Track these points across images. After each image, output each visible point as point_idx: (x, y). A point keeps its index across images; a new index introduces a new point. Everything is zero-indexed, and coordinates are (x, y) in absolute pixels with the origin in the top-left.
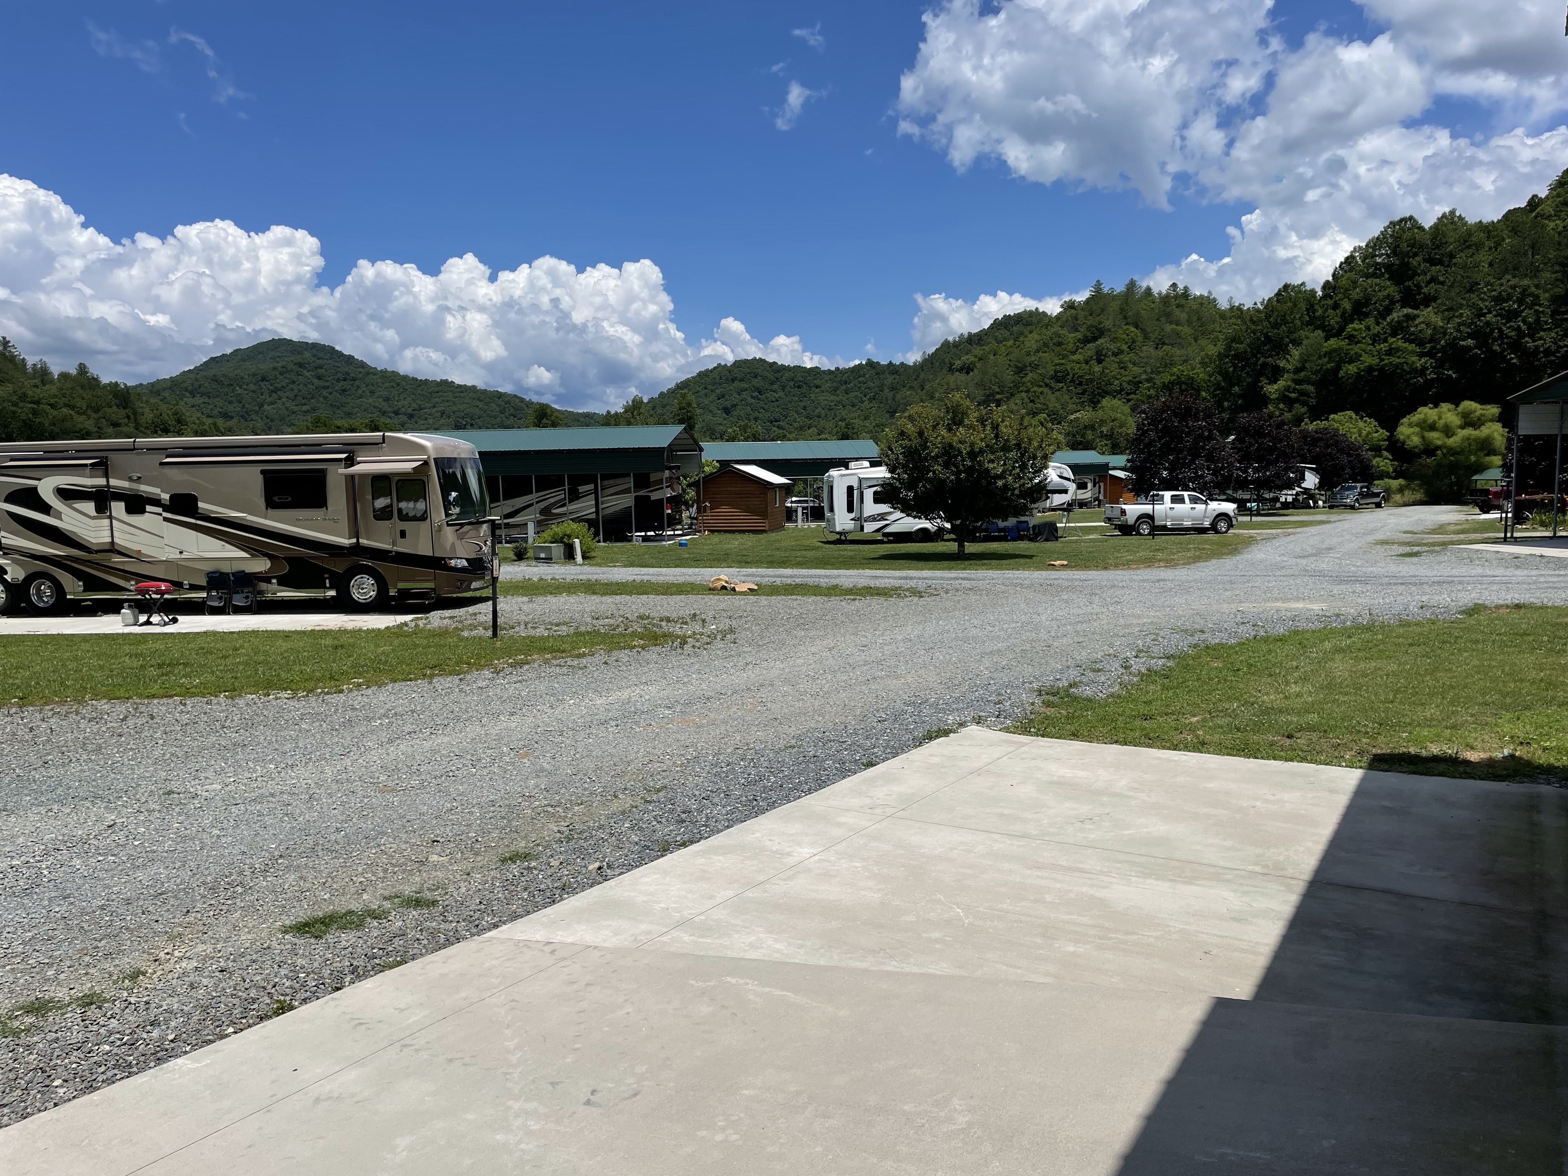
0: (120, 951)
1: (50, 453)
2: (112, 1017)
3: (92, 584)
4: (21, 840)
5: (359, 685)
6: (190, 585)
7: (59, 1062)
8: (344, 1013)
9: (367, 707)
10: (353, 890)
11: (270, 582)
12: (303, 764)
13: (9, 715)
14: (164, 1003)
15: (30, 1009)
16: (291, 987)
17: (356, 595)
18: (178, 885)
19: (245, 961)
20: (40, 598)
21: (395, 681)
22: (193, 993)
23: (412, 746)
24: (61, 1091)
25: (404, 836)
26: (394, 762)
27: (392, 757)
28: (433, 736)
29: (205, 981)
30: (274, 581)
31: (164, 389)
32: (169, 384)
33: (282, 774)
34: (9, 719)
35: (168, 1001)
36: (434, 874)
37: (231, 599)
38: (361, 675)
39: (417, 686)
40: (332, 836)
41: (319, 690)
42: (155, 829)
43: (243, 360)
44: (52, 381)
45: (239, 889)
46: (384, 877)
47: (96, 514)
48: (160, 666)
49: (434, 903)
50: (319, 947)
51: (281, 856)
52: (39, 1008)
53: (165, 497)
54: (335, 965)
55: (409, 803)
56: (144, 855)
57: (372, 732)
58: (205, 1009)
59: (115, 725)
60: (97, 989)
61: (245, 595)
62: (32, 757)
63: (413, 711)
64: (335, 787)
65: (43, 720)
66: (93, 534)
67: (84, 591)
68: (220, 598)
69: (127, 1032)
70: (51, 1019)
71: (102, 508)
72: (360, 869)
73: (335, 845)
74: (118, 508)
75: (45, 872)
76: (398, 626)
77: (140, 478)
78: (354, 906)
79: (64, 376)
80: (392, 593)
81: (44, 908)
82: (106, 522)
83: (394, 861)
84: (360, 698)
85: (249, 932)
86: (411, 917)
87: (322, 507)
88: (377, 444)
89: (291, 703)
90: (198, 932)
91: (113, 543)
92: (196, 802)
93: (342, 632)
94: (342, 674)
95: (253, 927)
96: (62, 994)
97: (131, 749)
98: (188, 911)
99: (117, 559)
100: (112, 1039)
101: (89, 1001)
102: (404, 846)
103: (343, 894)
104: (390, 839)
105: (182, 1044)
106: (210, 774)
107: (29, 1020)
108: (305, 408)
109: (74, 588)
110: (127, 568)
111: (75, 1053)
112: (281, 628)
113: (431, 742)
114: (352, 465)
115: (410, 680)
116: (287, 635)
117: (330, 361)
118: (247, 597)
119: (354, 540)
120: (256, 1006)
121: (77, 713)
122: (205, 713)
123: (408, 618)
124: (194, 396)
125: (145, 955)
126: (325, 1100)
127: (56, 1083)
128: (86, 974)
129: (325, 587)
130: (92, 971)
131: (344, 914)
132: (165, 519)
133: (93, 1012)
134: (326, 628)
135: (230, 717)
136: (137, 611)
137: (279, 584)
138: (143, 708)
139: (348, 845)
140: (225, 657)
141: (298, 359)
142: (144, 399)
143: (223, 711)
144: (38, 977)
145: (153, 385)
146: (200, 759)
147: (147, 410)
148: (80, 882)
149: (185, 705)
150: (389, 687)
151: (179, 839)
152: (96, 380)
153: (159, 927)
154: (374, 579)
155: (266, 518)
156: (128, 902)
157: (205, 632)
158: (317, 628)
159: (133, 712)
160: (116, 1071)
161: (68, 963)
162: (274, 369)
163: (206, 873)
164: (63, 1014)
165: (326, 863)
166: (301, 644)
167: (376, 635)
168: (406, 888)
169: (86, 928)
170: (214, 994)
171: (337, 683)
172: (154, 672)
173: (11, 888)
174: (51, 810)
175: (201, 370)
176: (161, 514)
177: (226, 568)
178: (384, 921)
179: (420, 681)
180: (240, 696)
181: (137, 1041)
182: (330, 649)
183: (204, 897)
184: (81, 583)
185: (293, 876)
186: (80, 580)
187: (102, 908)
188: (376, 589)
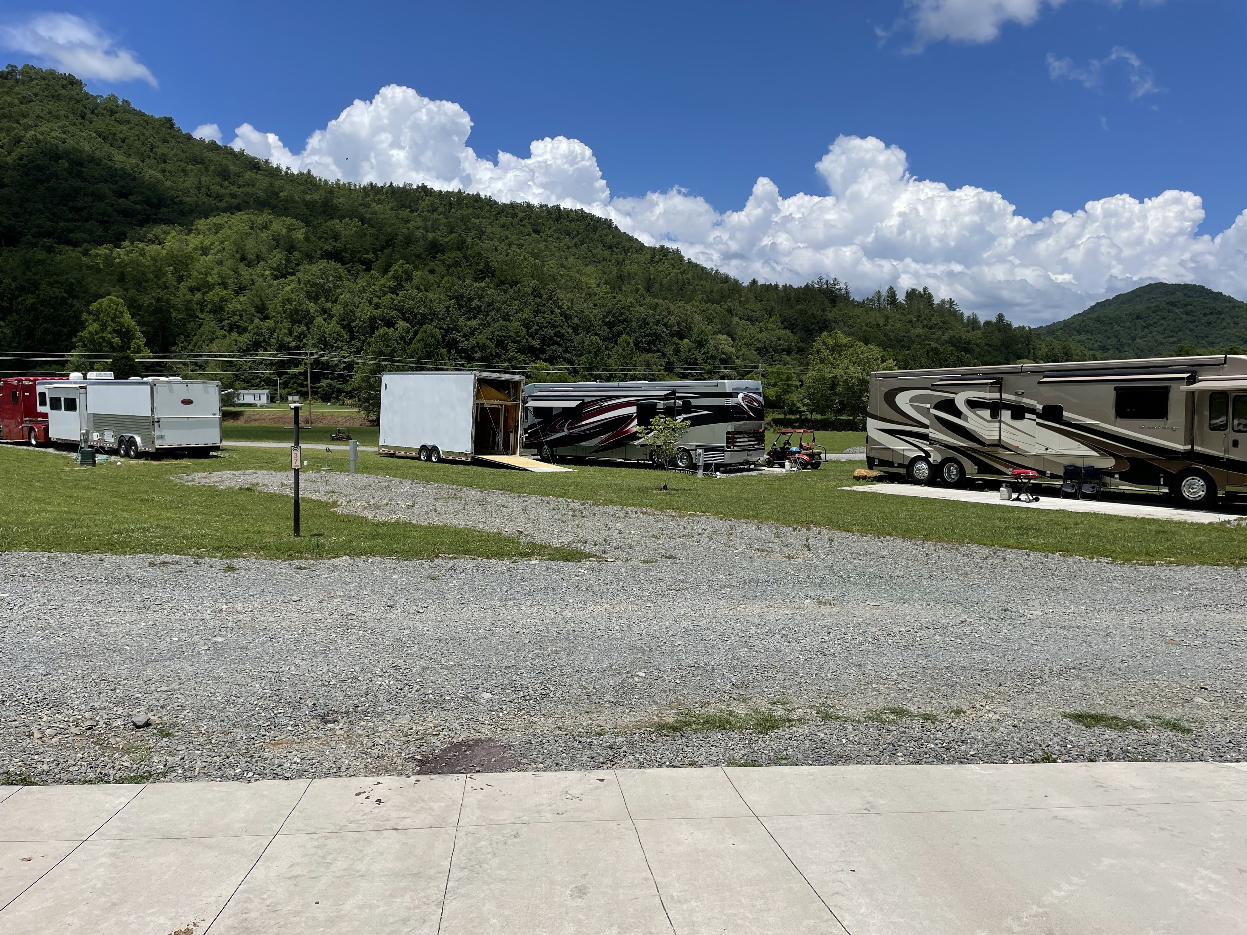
0: (953, 696)
1: (965, 376)
2: (939, 730)
3: (984, 468)
4: (908, 618)
5: (1171, 563)
6: (1051, 474)
7: (903, 744)
8: (1092, 776)
9: (1172, 580)
10: (1123, 704)
11: (1113, 477)
12: (1108, 611)
13: (916, 544)
14: (973, 733)
15: (894, 711)
16: (1059, 751)
17: (1186, 494)
18: (997, 667)
19: (1032, 726)
20: (950, 476)
21: (1204, 564)
22: (992, 733)
23: (1205, 616)
24: (901, 759)
25: (1177, 679)
26: (1185, 625)
27: (1184, 620)
28: (1227, 612)
29: (1002, 729)
30: (1117, 476)
31: (1058, 330)
32: (1062, 326)
33: (1089, 615)
34: (916, 547)
35: (976, 733)
36: (1195, 711)
37: (1081, 488)
38: (1174, 555)
39: (1223, 570)
40: (1117, 664)
41: (1135, 562)
42: (991, 630)
43: (1123, 303)
44: (979, 328)
45: (1038, 681)
46: (1151, 702)
47: (990, 419)
48: (1019, 528)
49: (1189, 731)
50: (1088, 733)
51: (1074, 668)
52: (899, 712)
53: (1040, 407)
54: (1095, 747)
55: (1188, 656)
56: (980, 643)
57: (1172, 599)
58: (998, 745)
59: (979, 561)
60: (935, 713)
61: (1092, 485)
62: (924, 572)
63: (1213, 589)
64: (1128, 631)
65: (935, 550)
66: (987, 433)
67: (978, 473)
68: (1073, 486)
69: (946, 741)
70: (904, 720)
71: (995, 415)
72: (1133, 692)
73: (1118, 671)
74: (1006, 415)
75: (918, 639)
76: (1221, 523)
77: (1023, 393)
78: (1122, 715)
79: (988, 323)
80: (1220, 494)
81: (913, 659)
82: (997, 424)
83: (1163, 694)
84: (1167, 572)
85: (1039, 709)
86: (1166, 735)
87: (1163, 418)
88: (1219, 365)
89: (1109, 566)
90: (1004, 699)
91: (1000, 440)
92: (1022, 619)
93: (1168, 522)
94: (1158, 552)
95: (1043, 707)
96: (913, 709)
97: (987, 578)
98: (1001, 685)
99: (1001, 451)
100: (936, 742)
101: (928, 717)
102: (1174, 685)
103: (1115, 705)
104: (1164, 678)
105: (978, 759)
106: (1036, 604)
107: (892, 717)
108: (1172, 340)
109: (971, 470)
110: (1008, 459)
111: (913, 742)
112: (1117, 513)
113: (1223, 616)
114: (1194, 383)
115: (1218, 565)
116: (1121, 519)
117: (1199, 299)
118: (1093, 487)
119: (1189, 447)
120: (1031, 754)
121: (957, 550)
122: (1042, 563)
123: (1232, 517)
124: (1081, 334)
125: (968, 703)
126: (1060, 819)
127: (899, 754)
128: (930, 702)
129: (1159, 485)
130: (933, 702)
131: (1112, 718)
132: (1038, 424)
133: (929, 724)
134: (1155, 518)
135: (1059, 568)
136: (1011, 490)
137: (1121, 479)
138: (999, 553)
139: (1128, 673)
140: (1067, 528)
141: (1171, 299)
142: (1042, 338)
143: (1055, 564)
144: (902, 696)
145: (1049, 327)
146: (1032, 593)
147: (1043, 346)
148: (938, 650)
149: (1029, 555)
150: (1197, 568)
151: (1005, 640)
152: (1009, 325)
153: (980, 689)
154: (1204, 480)
155: (1115, 426)
156: (964, 669)
157: (1057, 510)
158: (1147, 517)
159: (993, 554)
160: (934, 760)
161: (921, 693)
162: (1148, 308)
163: (1018, 664)
164: (911, 720)
165: (1108, 681)
166: (1130, 527)
167: (1199, 528)
168: (1168, 714)
169: (935, 677)
170: (1006, 738)
171: (1152, 558)
172: (1013, 532)
173: (897, 643)
174: (929, 605)
175: (1088, 314)
176: (1035, 420)
177: (1080, 463)
178: (1143, 731)
179: (1227, 567)
180: (1071, 556)
181: (951, 748)
182: (1154, 533)
183: (1013, 679)
184: (976, 467)
185: (1079, 683)
186: (976, 465)
187: (947, 668)
188: (1205, 489)
